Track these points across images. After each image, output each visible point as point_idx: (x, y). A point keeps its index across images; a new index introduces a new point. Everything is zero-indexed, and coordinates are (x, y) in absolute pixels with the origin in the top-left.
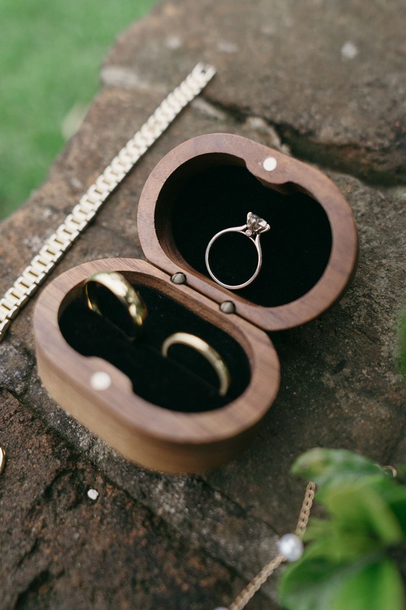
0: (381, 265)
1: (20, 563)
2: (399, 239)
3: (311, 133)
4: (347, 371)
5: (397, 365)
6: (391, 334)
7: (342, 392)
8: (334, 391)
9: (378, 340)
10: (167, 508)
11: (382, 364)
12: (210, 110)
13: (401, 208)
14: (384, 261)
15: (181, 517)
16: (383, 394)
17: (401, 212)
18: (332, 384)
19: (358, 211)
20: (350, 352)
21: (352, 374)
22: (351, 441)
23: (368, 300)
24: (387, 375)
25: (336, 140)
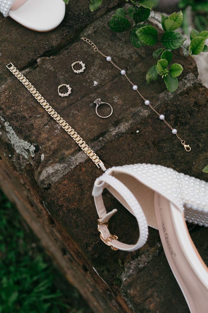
0: (104, 49)
1: (149, 148)
2: (99, 42)
3: (52, 47)
4: (128, 67)
5: (131, 57)
6: (123, 55)
7: (133, 70)
8: (132, 72)
9: (123, 58)
10: (146, 114)
11: (130, 60)
12: (27, 70)
13: (90, 37)
14: (103, 48)
15: (149, 112)
16: (137, 63)
17: (91, 38)
18: (130, 72)
19: (86, 47)
20: (124, 65)
21: (130, 67)
22: (145, 73)
23: (113, 56)
24: (133, 60)
25: (59, 42)
